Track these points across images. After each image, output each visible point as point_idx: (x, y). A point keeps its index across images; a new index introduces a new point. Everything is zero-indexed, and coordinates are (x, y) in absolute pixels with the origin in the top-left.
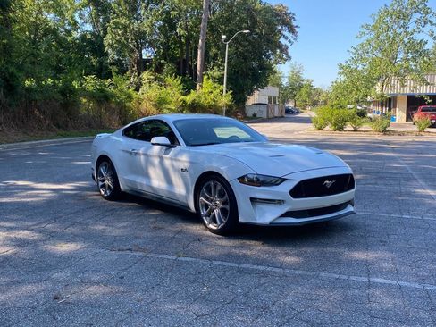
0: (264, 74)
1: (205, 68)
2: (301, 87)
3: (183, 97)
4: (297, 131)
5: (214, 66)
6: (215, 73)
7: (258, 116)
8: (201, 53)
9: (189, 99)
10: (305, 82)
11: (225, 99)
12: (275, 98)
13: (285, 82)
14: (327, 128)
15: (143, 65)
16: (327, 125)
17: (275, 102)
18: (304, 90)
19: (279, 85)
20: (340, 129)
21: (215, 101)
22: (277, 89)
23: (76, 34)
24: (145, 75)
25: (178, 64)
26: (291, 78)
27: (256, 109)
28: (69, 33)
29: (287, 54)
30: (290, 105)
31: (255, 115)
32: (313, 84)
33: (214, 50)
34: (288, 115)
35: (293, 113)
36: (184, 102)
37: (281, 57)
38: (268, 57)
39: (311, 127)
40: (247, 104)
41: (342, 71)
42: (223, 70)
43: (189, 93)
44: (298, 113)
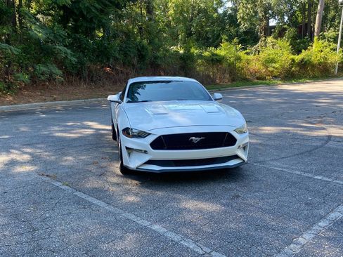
1: (322, 29)
3: (292, 56)
5: (331, 27)
6: (331, 33)
8: (319, 17)
9: (298, 58)
21: (325, 59)
23: (221, 11)
24: (270, 39)
28: (216, 10)
33: (332, 13)
36: (293, 60)
42: (338, 31)
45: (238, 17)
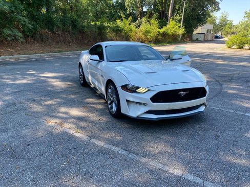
0: (204, 18)
1: (172, 15)
2: (226, 24)
3: (159, 30)
4: (216, 48)
5: (177, 14)
6: (177, 17)
7: (199, 39)
9: (162, 31)
10: (229, 22)
11: (181, 31)
12: (210, 30)
13: (217, 22)
14: (234, 47)
15: (143, 14)
16: (233, 45)
17: (210, 32)
18: (227, 26)
19: (214, 24)
20: (241, 48)
21: (175, 32)
22: (212, 26)
24: (143, 19)
25: (160, 13)
26: (221, 19)
27: (198, 36)
29: (218, 7)
30: (219, 34)
31: (197, 39)
32: (233, 23)
34: (216, 39)
35: (220, 38)
36: (159, 32)
37: (215, 9)
38: (208, 8)
39: (224, 46)
40: (194, 33)
41: (246, 15)
42: (181, 16)
43: (162, 28)
44: (222, 38)
45: (126, 4)
